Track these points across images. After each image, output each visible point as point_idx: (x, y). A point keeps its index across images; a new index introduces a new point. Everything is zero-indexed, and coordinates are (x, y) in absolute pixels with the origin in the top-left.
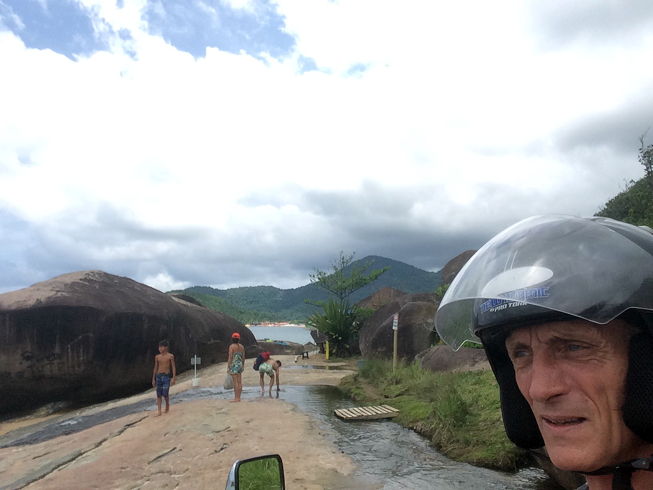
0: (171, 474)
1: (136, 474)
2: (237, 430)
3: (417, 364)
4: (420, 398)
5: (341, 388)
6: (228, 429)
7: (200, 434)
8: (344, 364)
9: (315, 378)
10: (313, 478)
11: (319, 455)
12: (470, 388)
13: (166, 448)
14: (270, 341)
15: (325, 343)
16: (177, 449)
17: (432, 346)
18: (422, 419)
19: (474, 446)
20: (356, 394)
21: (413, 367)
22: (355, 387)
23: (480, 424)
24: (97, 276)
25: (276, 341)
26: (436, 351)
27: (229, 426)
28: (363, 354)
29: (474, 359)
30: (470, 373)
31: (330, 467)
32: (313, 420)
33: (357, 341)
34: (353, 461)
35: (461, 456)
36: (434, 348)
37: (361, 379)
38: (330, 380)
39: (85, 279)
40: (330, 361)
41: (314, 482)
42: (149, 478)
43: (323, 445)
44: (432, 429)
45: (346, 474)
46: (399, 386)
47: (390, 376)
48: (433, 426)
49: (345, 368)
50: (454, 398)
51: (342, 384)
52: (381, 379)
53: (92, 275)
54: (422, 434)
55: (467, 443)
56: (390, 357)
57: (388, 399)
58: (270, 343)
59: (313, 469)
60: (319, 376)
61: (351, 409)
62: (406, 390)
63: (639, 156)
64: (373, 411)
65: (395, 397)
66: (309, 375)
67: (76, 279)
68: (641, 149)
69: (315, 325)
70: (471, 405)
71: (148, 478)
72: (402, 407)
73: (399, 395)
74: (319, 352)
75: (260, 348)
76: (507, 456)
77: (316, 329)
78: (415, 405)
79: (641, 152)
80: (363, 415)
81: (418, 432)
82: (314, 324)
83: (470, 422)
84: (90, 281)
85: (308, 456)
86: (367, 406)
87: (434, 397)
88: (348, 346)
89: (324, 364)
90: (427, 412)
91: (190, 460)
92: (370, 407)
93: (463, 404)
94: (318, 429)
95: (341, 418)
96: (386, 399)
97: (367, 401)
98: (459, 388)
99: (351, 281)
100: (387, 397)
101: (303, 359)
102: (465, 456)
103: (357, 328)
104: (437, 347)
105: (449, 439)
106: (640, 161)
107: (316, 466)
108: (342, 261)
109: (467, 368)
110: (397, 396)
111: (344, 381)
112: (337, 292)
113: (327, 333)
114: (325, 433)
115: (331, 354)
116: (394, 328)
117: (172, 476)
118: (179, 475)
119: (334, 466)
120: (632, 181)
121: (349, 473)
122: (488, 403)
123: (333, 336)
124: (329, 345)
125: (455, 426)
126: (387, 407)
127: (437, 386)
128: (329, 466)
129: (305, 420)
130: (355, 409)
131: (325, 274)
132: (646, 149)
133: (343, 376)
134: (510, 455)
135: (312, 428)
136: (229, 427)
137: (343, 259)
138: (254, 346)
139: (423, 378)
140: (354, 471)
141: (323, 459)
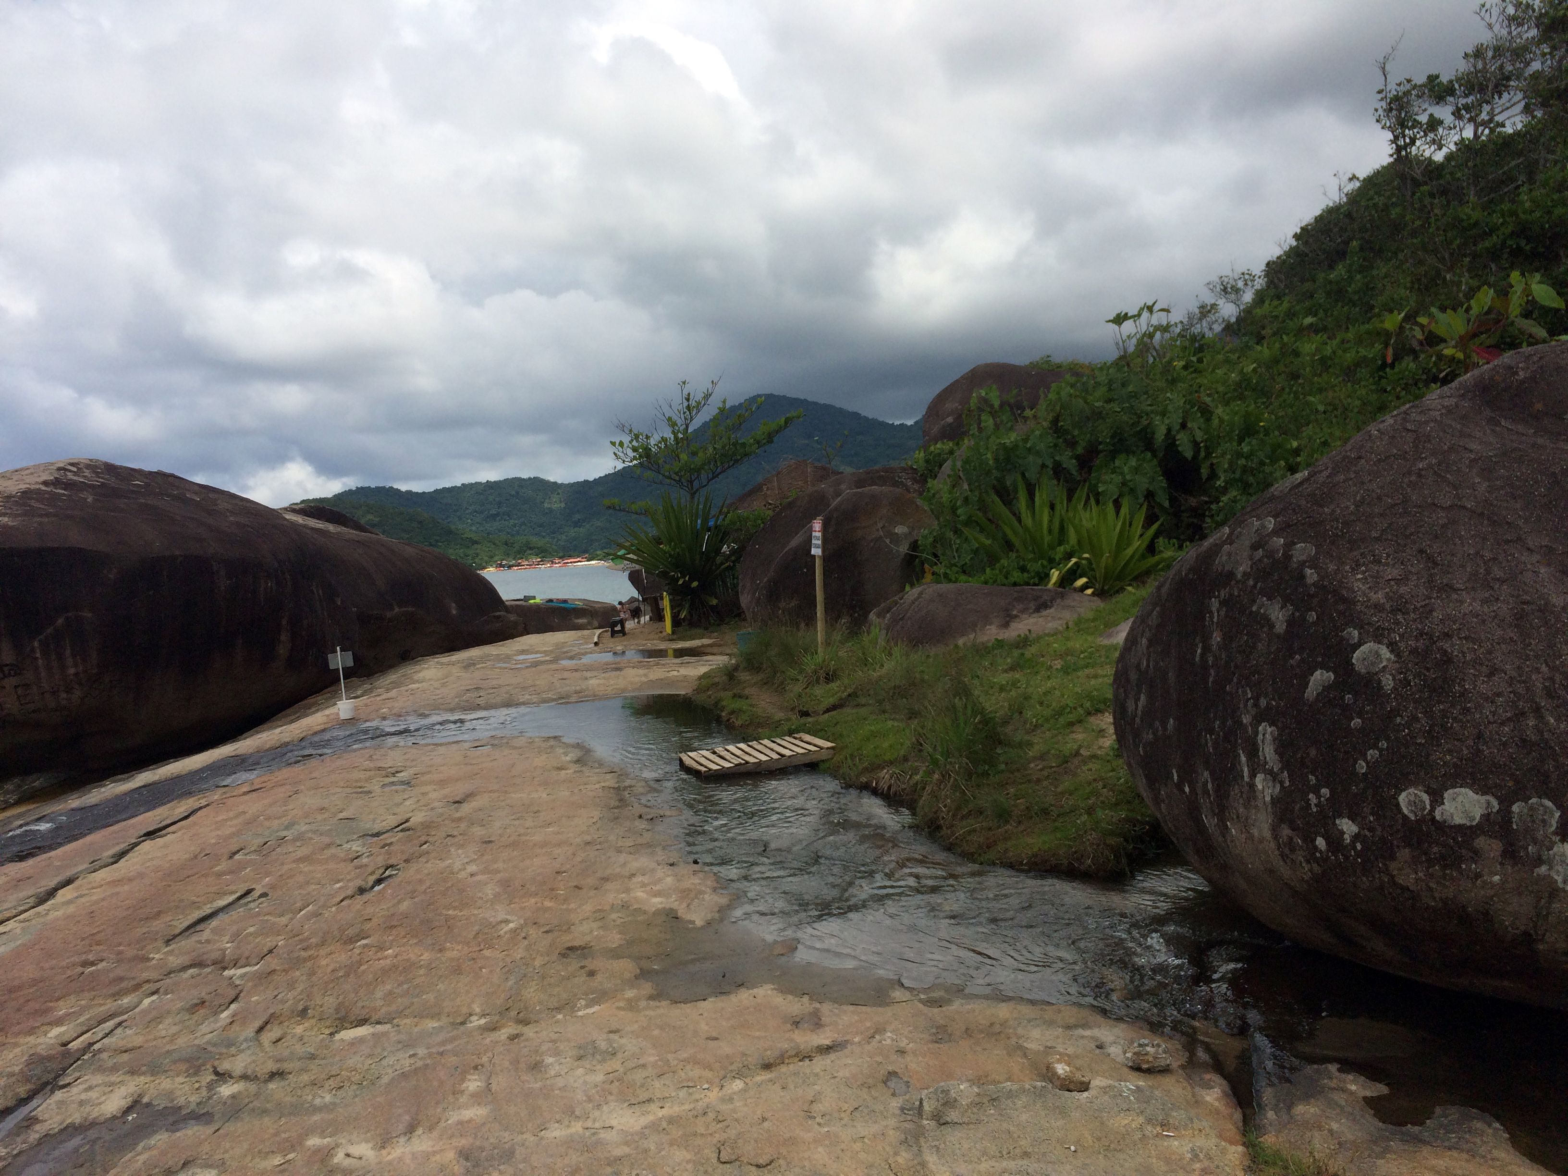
0: (225, 969)
1: (121, 979)
2: (427, 826)
3: (875, 631)
4: (884, 712)
5: (701, 699)
6: (403, 826)
7: (328, 846)
8: (706, 641)
9: (637, 679)
10: (615, 939)
11: (633, 875)
12: (1002, 679)
13: (225, 894)
14: (538, 601)
15: (662, 599)
16: (256, 894)
17: (908, 588)
18: (891, 763)
19: (1020, 822)
20: (733, 712)
21: (865, 638)
22: (730, 694)
23: (1032, 765)
24: (87, 473)
25: (551, 601)
26: (916, 600)
27: (408, 816)
28: (749, 615)
29: (1007, 610)
30: (1000, 644)
31: (660, 906)
32: (628, 783)
33: (735, 586)
34: (723, 884)
35: (989, 847)
36: (912, 593)
37: (744, 676)
38: (671, 683)
39: (56, 483)
40: (675, 637)
41: (615, 954)
42: (158, 985)
43: (648, 845)
44: (917, 784)
45: (699, 923)
46: (834, 686)
47: (810, 663)
48: (917, 777)
49: (709, 650)
50: (966, 707)
51: (698, 690)
52: (792, 672)
53: (75, 469)
54: (892, 799)
55: (1003, 815)
56: (811, 620)
57: (810, 719)
58: (537, 606)
59: (614, 916)
60: (645, 675)
61: (720, 750)
62: (849, 695)
63: (1376, 110)
64: (772, 750)
65: (825, 712)
66: (623, 673)
67: (33, 482)
68: (1380, 92)
69: (635, 558)
70: (1005, 723)
71: (153, 987)
72: (841, 735)
73: (834, 708)
74: (651, 619)
75: (513, 617)
76: (1105, 844)
77: (637, 567)
78: (873, 728)
79: (1382, 99)
80: (747, 762)
81: (882, 793)
82: (631, 556)
83: (1007, 764)
84: (69, 485)
85: (605, 879)
86: (757, 739)
87: (916, 708)
88: (714, 602)
89: (662, 646)
90: (902, 744)
91: (284, 920)
92: (766, 742)
93: (986, 721)
94: (636, 805)
95: (696, 773)
96: (804, 720)
97: (760, 725)
98: (976, 682)
99: (711, 450)
100: (805, 714)
101: (612, 636)
102: (1000, 847)
103: (733, 558)
104: (920, 589)
105: (958, 808)
106: (1378, 121)
107: (625, 906)
108: (686, 404)
109: (992, 633)
110: (828, 711)
111: (706, 683)
112: (681, 477)
113: (664, 574)
114: (653, 813)
115: (676, 623)
116: (814, 551)
117: (226, 973)
118: (247, 969)
119: (672, 902)
120: (1353, 178)
121: (709, 917)
122: (1048, 712)
123: (678, 579)
124: (670, 601)
125: (970, 775)
126: (807, 738)
127: (923, 680)
128: (657, 902)
129: (606, 784)
130: (731, 748)
131: (647, 437)
132: (1392, 89)
133: (703, 670)
134: (1112, 841)
135: (623, 803)
136: (407, 821)
137: (688, 400)
138: (498, 614)
139: (889, 665)
140: (723, 910)
141: (643, 885)
